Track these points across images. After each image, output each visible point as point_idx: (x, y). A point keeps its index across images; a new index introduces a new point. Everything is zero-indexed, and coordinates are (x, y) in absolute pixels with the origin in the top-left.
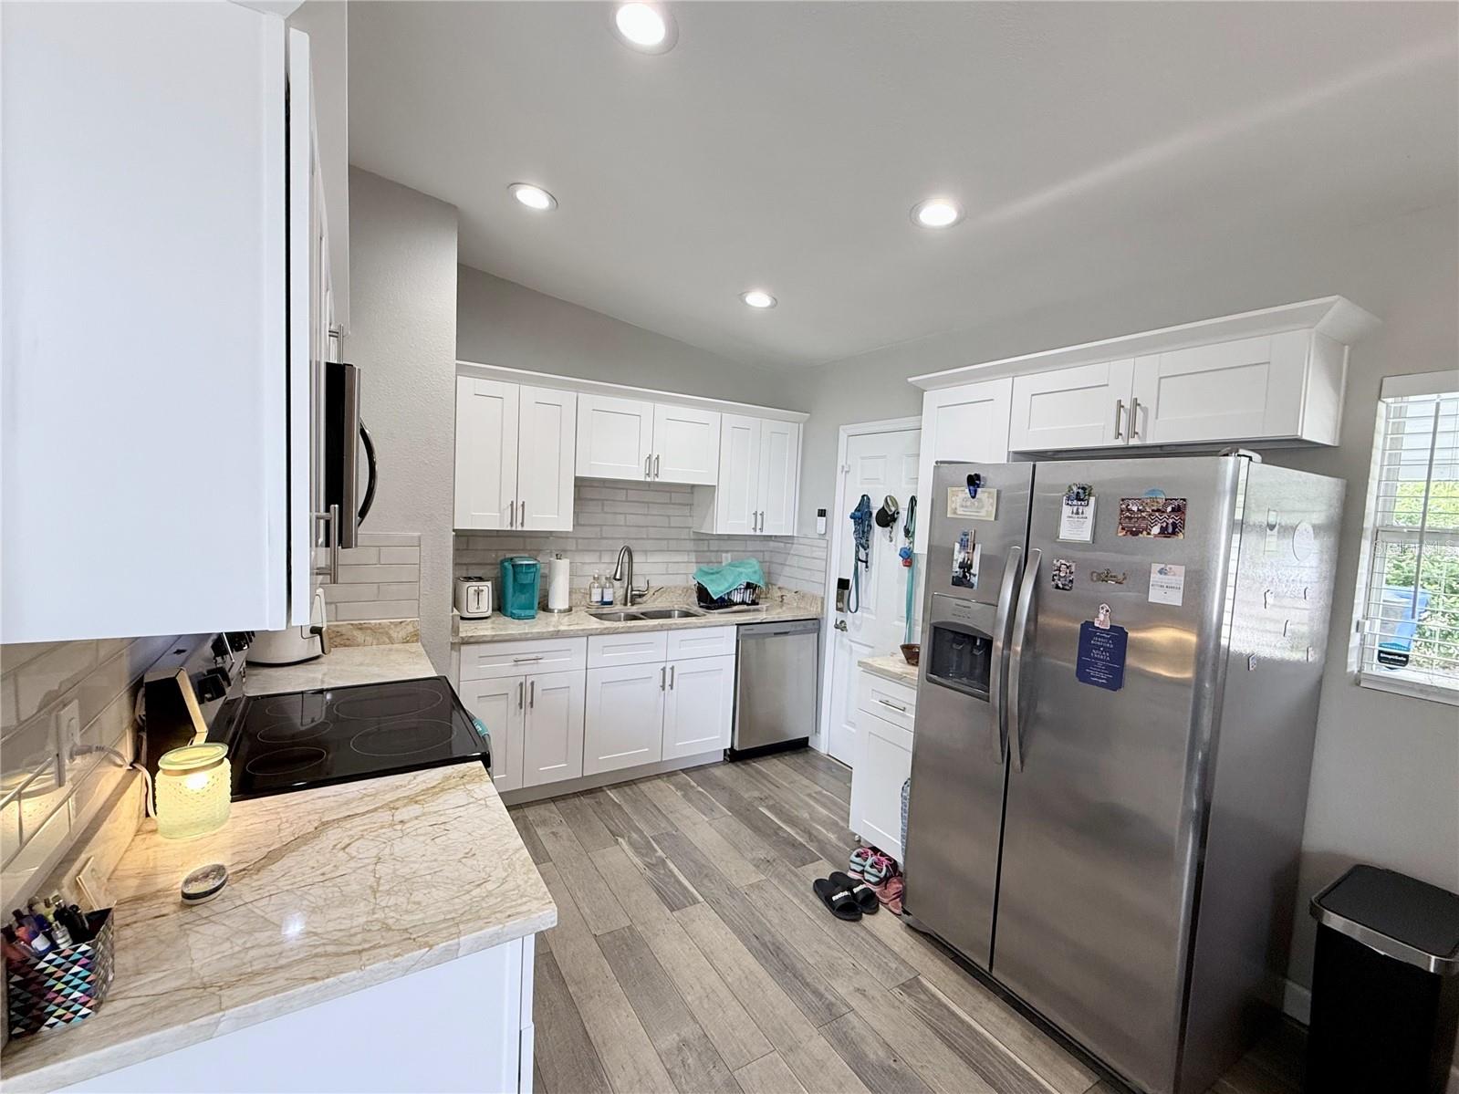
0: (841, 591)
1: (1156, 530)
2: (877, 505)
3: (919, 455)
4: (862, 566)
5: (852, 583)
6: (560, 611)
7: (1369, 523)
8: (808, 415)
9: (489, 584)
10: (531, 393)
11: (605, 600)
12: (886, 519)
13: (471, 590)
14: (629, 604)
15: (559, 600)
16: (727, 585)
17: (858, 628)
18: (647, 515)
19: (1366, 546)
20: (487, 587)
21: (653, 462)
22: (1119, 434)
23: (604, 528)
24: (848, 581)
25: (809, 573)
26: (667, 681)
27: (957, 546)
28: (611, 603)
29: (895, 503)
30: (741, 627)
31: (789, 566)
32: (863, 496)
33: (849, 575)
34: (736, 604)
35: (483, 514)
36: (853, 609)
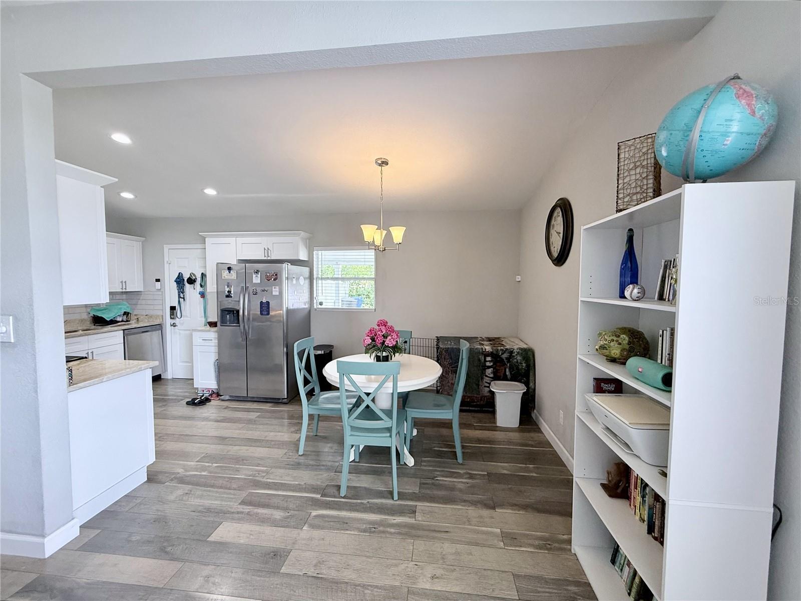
0: (172, 311)
1: (273, 279)
2: (186, 277)
3: (206, 258)
4: (181, 300)
5: (177, 307)
7: (315, 277)
8: (144, 238)
12: (191, 281)
16: (113, 314)
17: (182, 324)
19: (315, 281)
22: (265, 256)
24: (175, 307)
25: (152, 306)
27: (226, 287)
29: (194, 275)
30: (126, 331)
31: (141, 304)
32: (179, 273)
33: (176, 304)
34: (119, 322)
36: (179, 317)
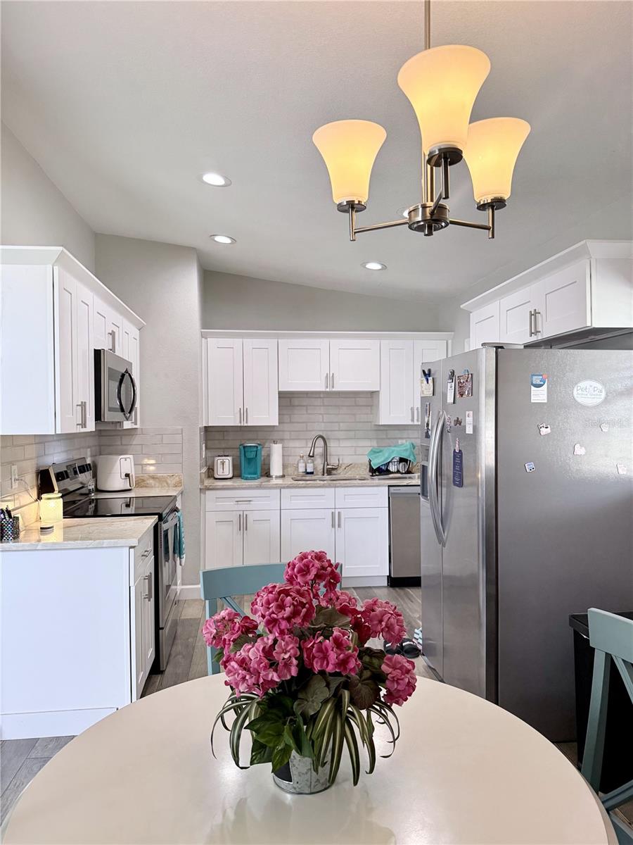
6: (277, 477)
8: (453, 333)
9: (230, 458)
10: (250, 343)
11: (308, 471)
13: (219, 461)
14: (326, 474)
15: (276, 469)
16: (383, 459)
18: (339, 414)
20: (228, 461)
21: (330, 379)
23: (309, 424)
26: (336, 521)
28: (312, 473)
30: (390, 488)
34: (392, 473)
35: (224, 417)
